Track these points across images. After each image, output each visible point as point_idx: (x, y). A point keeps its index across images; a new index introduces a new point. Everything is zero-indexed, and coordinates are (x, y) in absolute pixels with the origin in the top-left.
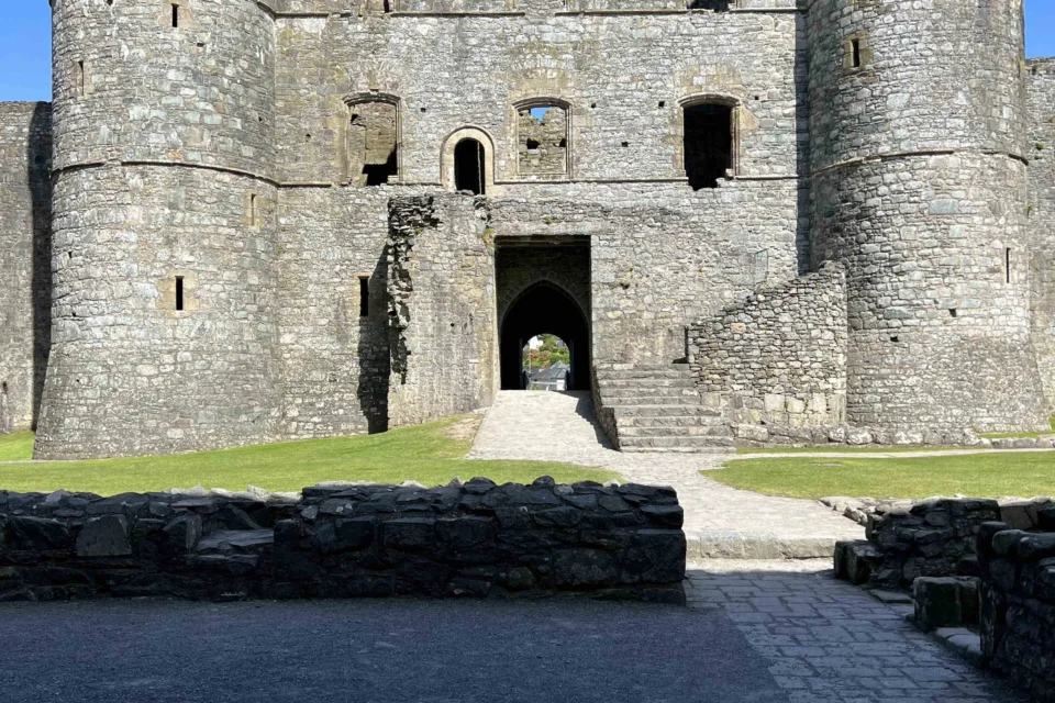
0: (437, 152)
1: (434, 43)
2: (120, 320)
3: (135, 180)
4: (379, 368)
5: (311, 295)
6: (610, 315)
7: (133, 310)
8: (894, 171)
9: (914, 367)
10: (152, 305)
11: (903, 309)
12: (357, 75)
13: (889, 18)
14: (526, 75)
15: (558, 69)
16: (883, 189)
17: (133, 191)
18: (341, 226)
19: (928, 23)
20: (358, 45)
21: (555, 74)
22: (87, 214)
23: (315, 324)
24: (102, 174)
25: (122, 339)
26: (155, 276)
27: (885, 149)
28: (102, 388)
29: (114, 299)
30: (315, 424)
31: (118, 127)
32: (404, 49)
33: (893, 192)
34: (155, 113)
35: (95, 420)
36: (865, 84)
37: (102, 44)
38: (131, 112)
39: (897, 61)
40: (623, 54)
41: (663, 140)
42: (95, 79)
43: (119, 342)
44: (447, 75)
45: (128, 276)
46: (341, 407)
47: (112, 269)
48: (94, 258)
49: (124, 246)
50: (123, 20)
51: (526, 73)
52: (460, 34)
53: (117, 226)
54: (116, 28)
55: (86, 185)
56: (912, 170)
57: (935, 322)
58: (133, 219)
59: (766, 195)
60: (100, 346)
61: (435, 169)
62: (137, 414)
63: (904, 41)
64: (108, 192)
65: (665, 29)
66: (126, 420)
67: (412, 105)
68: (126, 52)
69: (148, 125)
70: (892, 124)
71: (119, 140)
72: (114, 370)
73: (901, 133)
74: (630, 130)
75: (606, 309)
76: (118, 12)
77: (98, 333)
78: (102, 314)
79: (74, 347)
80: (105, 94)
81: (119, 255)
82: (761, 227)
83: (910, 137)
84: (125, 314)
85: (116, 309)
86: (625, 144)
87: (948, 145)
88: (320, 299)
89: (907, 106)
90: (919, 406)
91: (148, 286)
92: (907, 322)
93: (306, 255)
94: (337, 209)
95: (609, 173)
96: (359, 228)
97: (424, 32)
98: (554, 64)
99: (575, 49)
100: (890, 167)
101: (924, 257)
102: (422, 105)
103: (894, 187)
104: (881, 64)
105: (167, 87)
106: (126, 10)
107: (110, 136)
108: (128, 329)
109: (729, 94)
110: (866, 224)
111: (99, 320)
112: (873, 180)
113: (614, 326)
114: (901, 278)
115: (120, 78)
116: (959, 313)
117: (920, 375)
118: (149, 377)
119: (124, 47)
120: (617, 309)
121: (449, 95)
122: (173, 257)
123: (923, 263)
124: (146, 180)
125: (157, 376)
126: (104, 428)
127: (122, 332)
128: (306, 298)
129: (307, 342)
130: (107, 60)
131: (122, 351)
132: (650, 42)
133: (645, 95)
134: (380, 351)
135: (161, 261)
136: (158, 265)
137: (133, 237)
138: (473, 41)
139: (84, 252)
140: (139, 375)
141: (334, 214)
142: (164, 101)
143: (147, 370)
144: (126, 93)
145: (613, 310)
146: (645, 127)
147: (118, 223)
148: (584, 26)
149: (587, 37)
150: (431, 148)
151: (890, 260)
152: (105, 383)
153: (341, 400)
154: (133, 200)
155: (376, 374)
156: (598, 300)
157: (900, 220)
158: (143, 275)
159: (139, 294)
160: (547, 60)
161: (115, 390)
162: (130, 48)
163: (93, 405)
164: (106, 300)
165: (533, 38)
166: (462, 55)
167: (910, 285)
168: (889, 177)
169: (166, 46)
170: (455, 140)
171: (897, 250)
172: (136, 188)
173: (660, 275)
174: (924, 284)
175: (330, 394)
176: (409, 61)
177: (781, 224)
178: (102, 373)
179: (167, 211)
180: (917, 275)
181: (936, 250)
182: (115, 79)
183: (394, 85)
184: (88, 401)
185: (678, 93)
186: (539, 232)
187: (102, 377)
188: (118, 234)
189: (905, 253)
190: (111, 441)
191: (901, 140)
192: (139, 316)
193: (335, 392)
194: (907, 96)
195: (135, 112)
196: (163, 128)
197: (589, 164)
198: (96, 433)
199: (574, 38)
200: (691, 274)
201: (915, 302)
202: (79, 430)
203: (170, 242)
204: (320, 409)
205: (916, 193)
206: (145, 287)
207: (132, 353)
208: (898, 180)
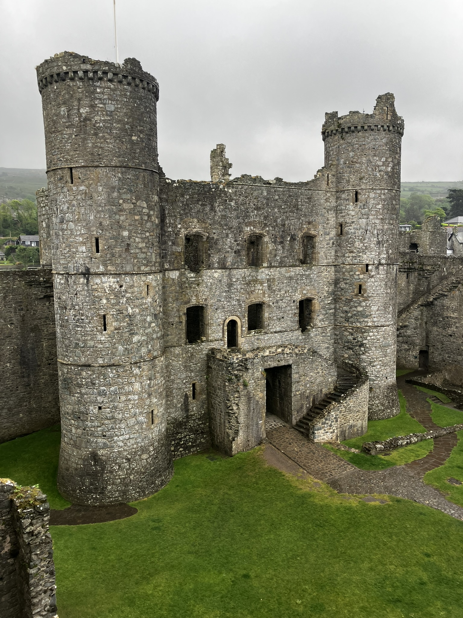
0: (222, 326)
1: (220, 281)
2: (131, 436)
3: (136, 371)
5: (175, 395)
6: (297, 393)
7: (137, 431)
8: (372, 332)
9: (378, 397)
10: (144, 426)
11: (374, 378)
12: (192, 296)
13: (373, 280)
14: (252, 293)
15: (262, 290)
16: (369, 338)
17: (135, 376)
18: (186, 362)
19: (384, 283)
20: (191, 283)
21: (261, 292)
22: (112, 389)
23: (176, 407)
24: (121, 370)
26: (145, 413)
27: (370, 324)
28: (127, 469)
29: (128, 427)
30: (181, 451)
31: (128, 347)
32: (209, 284)
33: (372, 339)
34: (143, 338)
35: (126, 485)
36: (364, 301)
37: (117, 307)
38: (134, 339)
39: (375, 295)
40: (283, 283)
41: (294, 315)
42: (114, 324)
43: (132, 446)
44: (225, 294)
45: (135, 415)
46: (190, 441)
47: (127, 414)
48: (117, 410)
49: (132, 402)
50: (128, 295)
51: (252, 292)
52: (230, 277)
53: (129, 393)
54: (125, 299)
55: (111, 375)
56: (378, 332)
57: (383, 382)
58: (136, 389)
59: (323, 333)
60: (123, 450)
61: (221, 334)
62: (144, 477)
63: (377, 288)
64: (124, 378)
65: (295, 272)
66: (141, 481)
67: (213, 308)
68: (130, 310)
69: (140, 344)
70: (373, 316)
71: (128, 353)
72: (132, 460)
73: (375, 319)
74: (285, 312)
75: (296, 391)
76: (126, 291)
77: (121, 444)
78: (123, 435)
79: (106, 452)
80: (120, 331)
81: (130, 406)
82: (322, 345)
83: (378, 321)
84: (134, 433)
85: (130, 431)
86: (283, 317)
87: (387, 323)
88: (177, 396)
89: (377, 311)
90: (380, 410)
91: (143, 418)
92: (375, 382)
94: (184, 355)
95: (278, 329)
96: (193, 363)
97: (216, 276)
98: (261, 288)
99: (268, 281)
100: (371, 330)
101: (380, 361)
102: (216, 307)
103: (372, 337)
104: (370, 295)
105: (147, 325)
106: (130, 291)
107: (124, 351)
108: (136, 440)
109: (313, 297)
110: (362, 349)
111: (121, 438)
112: (365, 334)
113: (299, 397)
114: (374, 368)
115: (128, 324)
116: (388, 378)
117: (379, 400)
118: (146, 459)
119: (129, 309)
120: (299, 391)
121: (226, 302)
122: (151, 402)
123: (380, 363)
124: (141, 370)
125: (149, 458)
127: (132, 441)
128: (172, 397)
129: (172, 415)
130: (121, 315)
131: (134, 450)
132: (291, 278)
133: (289, 298)
134: (201, 414)
135: (147, 405)
136: (146, 407)
137: (136, 397)
138: (234, 280)
139: (111, 407)
140: (143, 459)
141: (183, 358)
142: (146, 331)
143: (145, 456)
144: (131, 330)
145: (298, 391)
146: (289, 310)
147: (129, 392)
148: (271, 272)
149: (272, 277)
150: (219, 325)
151: (371, 362)
152: (128, 467)
153: (190, 438)
154: (135, 380)
155: (201, 424)
156: (294, 388)
157: (374, 349)
158: (141, 413)
159: (140, 422)
160: (259, 287)
161: (133, 469)
162: (132, 308)
163: (124, 479)
164: (124, 428)
165: (254, 278)
166: (230, 285)
167: (376, 370)
168: (371, 334)
169: (146, 306)
170: (227, 321)
171: (373, 359)
172: (137, 375)
173: (312, 376)
174: (380, 370)
175: (185, 437)
176: (211, 289)
178: (126, 463)
179: (148, 382)
180: (378, 367)
181: (384, 358)
182: (125, 324)
183: (206, 300)
185: (298, 297)
186: (276, 365)
188: (130, 397)
189: (375, 359)
190: (135, 492)
191: (375, 322)
192: (140, 433)
193: (186, 436)
194: (377, 307)
195: (135, 339)
196: (146, 344)
197: (272, 326)
199: (268, 277)
201: (377, 376)
203: (150, 395)
204: (182, 444)
205: (378, 340)
206: (141, 418)
207: (138, 450)
208: (374, 335)
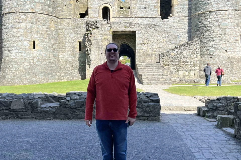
0: (98, 10)
2: (20, 51)
3: (23, 17)
4: (83, 64)
5: (67, 46)
6: (141, 51)
7: (23, 49)
8: (212, 15)
9: (216, 64)
10: (27, 48)
11: (213, 50)
16: (209, 20)
18: (74, 28)
22: (11, 25)
23: (68, 53)
24: (15, 15)
25: (20, 56)
26: (28, 40)
27: (210, 9)
28: (15, 68)
29: (18, 46)
30: (68, 77)
31: (18, 3)
33: (212, 21)
35: (14, 76)
41: (155, 7)
45: (21, 40)
46: (74, 73)
47: (17, 39)
48: (13, 36)
49: (20, 33)
53: (18, 28)
55: (11, 18)
56: (217, 15)
57: (221, 53)
58: (22, 26)
59: (180, 21)
60: (15, 58)
61: (97, 14)
62: (24, 75)
64: (16, 19)
66: (22, 76)
69: (26, 2)
70: (213, 3)
71: (18, 6)
72: (18, 64)
73: (214, 5)
74: (146, 4)
77: (14, 55)
79: (8, 58)
81: (19, 35)
82: (179, 29)
83: (217, 7)
85: (19, 49)
86: (145, 8)
87: (226, 9)
88: (69, 47)
92: (214, 53)
93: (65, 36)
95: (141, 15)
96: (78, 29)
101: (219, 37)
103: (212, 19)
107: (16, 5)
108: (22, 54)
110: (205, 28)
111: (14, 51)
112: (207, 17)
113: (142, 54)
114: (213, 42)
116: (228, 51)
117: (217, 66)
122: (32, 36)
124: (26, 16)
125: (29, 65)
126: (16, 78)
127: (20, 54)
128: (65, 46)
129: (66, 57)
131: (20, 59)
134: (84, 60)
135: (29, 37)
137: (22, 31)
139: (10, 34)
140: (25, 65)
141: (72, 25)
143: (26, 64)
146: (150, 4)
150: (96, 9)
151: (211, 38)
154: (22, 21)
156: (138, 47)
157: (213, 28)
158: (25, 40)
159: (24, 45)
161: (19, 69)
164: (16, 46)
167: (216, 44)
168: (211, 17)
170: (102, 7)
171: (213, 35)
172: (23, 19)
173: (153, 41)
174: (219, 44)
175: (72, 70)
177: (184, 28)
178: (15, 64)
179: (31, 24)
180: (217, 41)
181: (223, 35)
184: (12, 71)
186: (123, 30)
187: (16, 65)
188: (19, 30)
189: (215, 36)
190: (18, 81)
191: (214, 7)
196: (29, 3)
197: (136, 13)
198: (14, 79)
200: (161, 41)
201: (217, 48)
202: (10, 78)
203: (32, 32)
204: (69, 74)
205: (218, 21)
206: (26, 43)
207: (23, 60)
208: (213, 17)
